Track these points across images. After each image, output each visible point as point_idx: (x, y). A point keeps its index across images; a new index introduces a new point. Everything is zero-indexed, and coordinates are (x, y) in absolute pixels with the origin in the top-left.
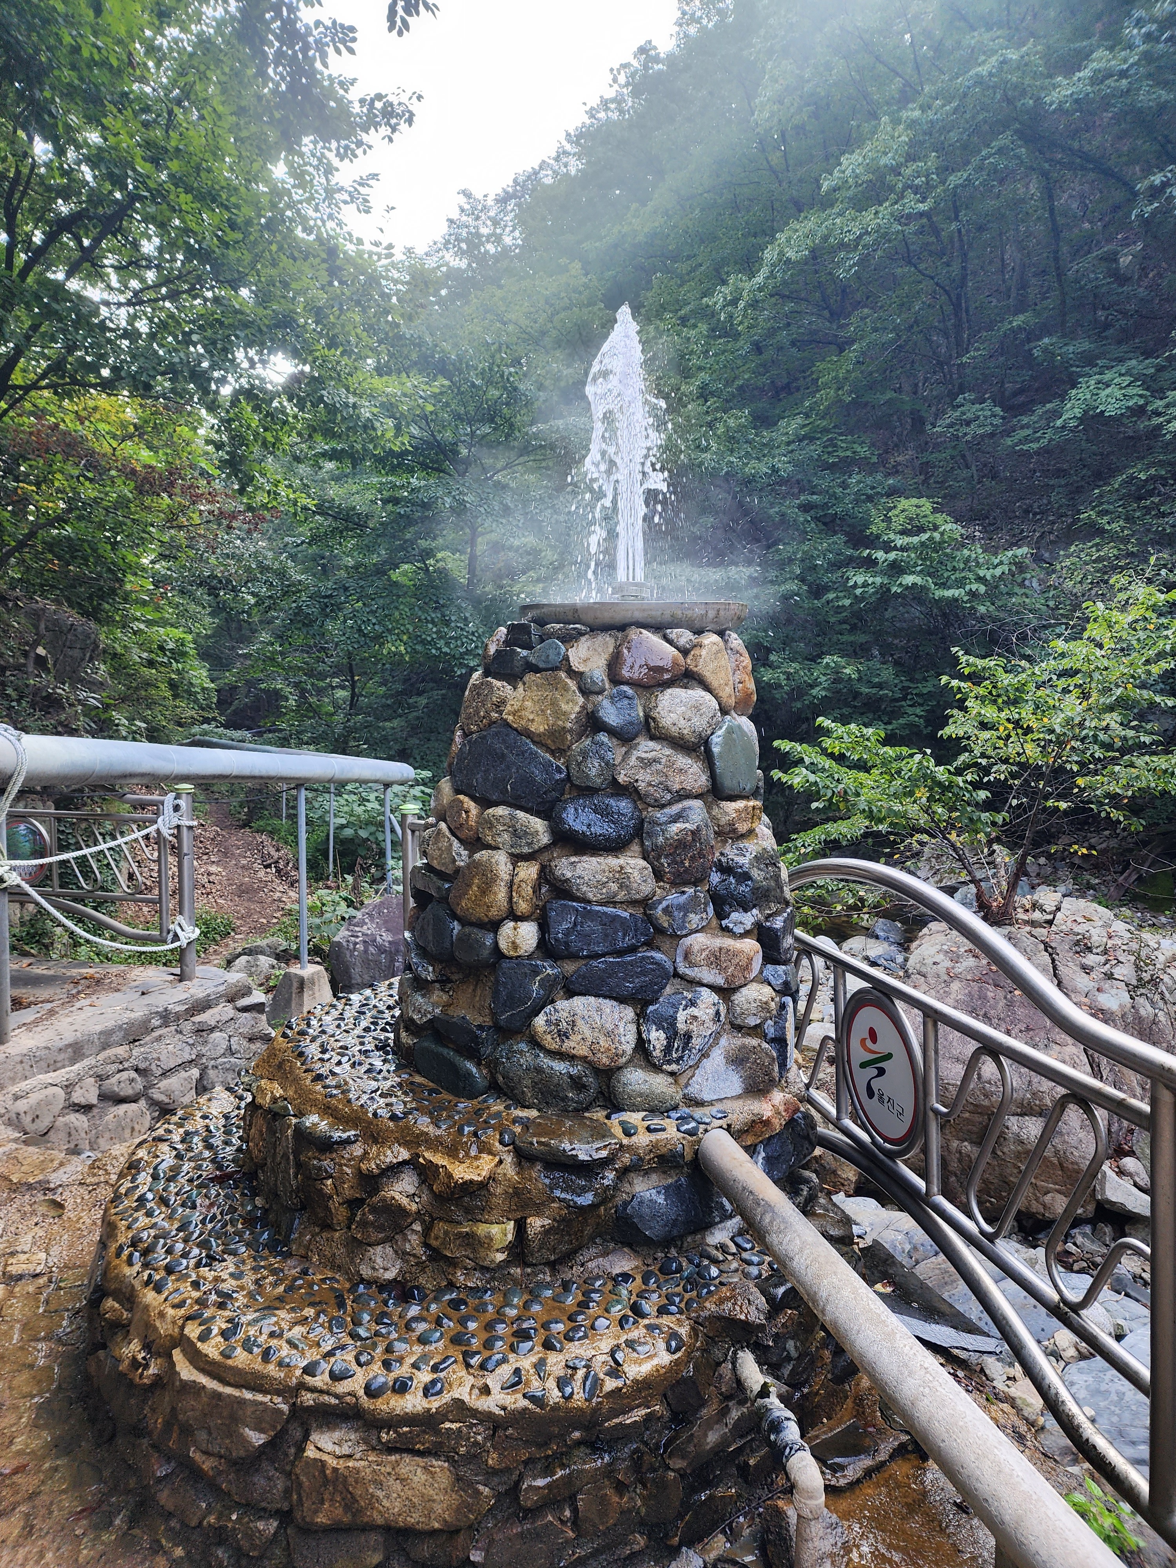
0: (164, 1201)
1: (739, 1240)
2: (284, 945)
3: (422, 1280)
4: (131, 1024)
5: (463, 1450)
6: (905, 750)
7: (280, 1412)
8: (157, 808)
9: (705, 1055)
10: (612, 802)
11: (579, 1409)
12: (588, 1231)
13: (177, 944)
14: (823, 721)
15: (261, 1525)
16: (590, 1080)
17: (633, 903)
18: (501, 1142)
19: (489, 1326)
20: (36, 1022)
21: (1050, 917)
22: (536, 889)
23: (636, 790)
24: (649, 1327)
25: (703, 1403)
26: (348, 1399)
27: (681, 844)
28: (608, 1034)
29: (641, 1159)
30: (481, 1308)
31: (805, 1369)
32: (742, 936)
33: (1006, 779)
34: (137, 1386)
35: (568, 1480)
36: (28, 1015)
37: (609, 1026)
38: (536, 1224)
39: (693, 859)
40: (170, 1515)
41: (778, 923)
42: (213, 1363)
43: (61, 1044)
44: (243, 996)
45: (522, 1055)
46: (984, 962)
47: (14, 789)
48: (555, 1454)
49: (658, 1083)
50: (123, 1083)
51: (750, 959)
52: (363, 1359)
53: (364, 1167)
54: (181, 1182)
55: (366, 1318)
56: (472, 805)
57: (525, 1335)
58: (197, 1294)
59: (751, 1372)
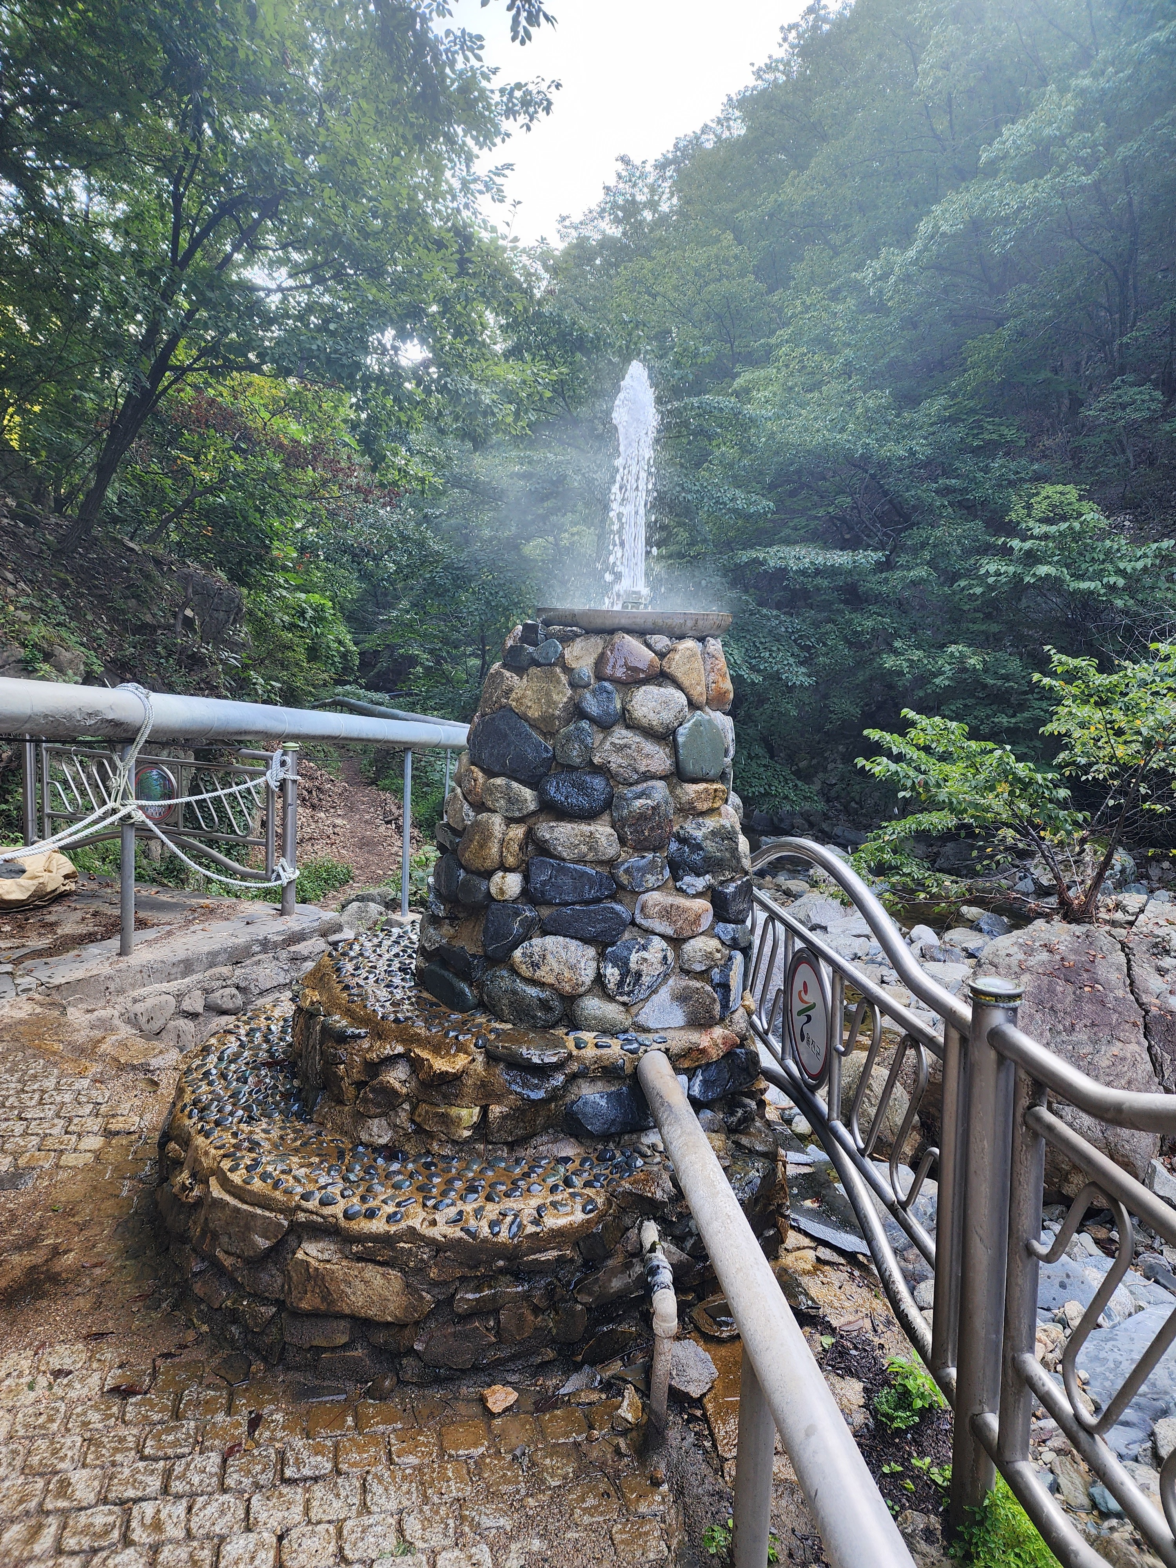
0: (223, 1076)
2: (392, 894)
3: (406, 1147)
4: (235, 948)
5: (412, 1264)
6: (990, 745)
7: (281, 1226)
8: (265, 762)
9: (655, 992)
10: (587, 778)
11: (504, 1244)
12: (540, 1121)
13: (279, 883)
14: (909, 713)
15: (263, 1310)
16: (556, 1004)
17: (601, 863)
18: (476, 1045)
19: (449, 1182)
20: (156, 940)
21: (1132, 918)
22: (523, 846)
23: (608, 770)
24: (573, 1194)
25: (610, 1256)
26: (331, 1219)
27: (642, 817)
28: (572, 968)
29: (587, 1068)
30: (447, 1169)
32: (695, 896)
33: (1105, 779)
34: (185, 1204)
35: (494, 1298)
36: (149, 934)
37: (573, 961)
38: (496, 1110)
39: (652, 829)
40: (201, 1300)
41: (732, 888)
42: (237, 1187)
43: (175, 960)
44: (335, 932)
45: (504, 980)
46: (1058, 957)
47: (141, 739)
48: (483, 1276)
49: (611, 1011)
50: (225, 997)
51: (700, 916)
52: (346, 1193)
53: (368, 1056)
54: (240, 1064)
55: (358, 1168)
56: (480, 775)
57: (474, 1190)
58: (234, 1141)
59: (650, 1234)
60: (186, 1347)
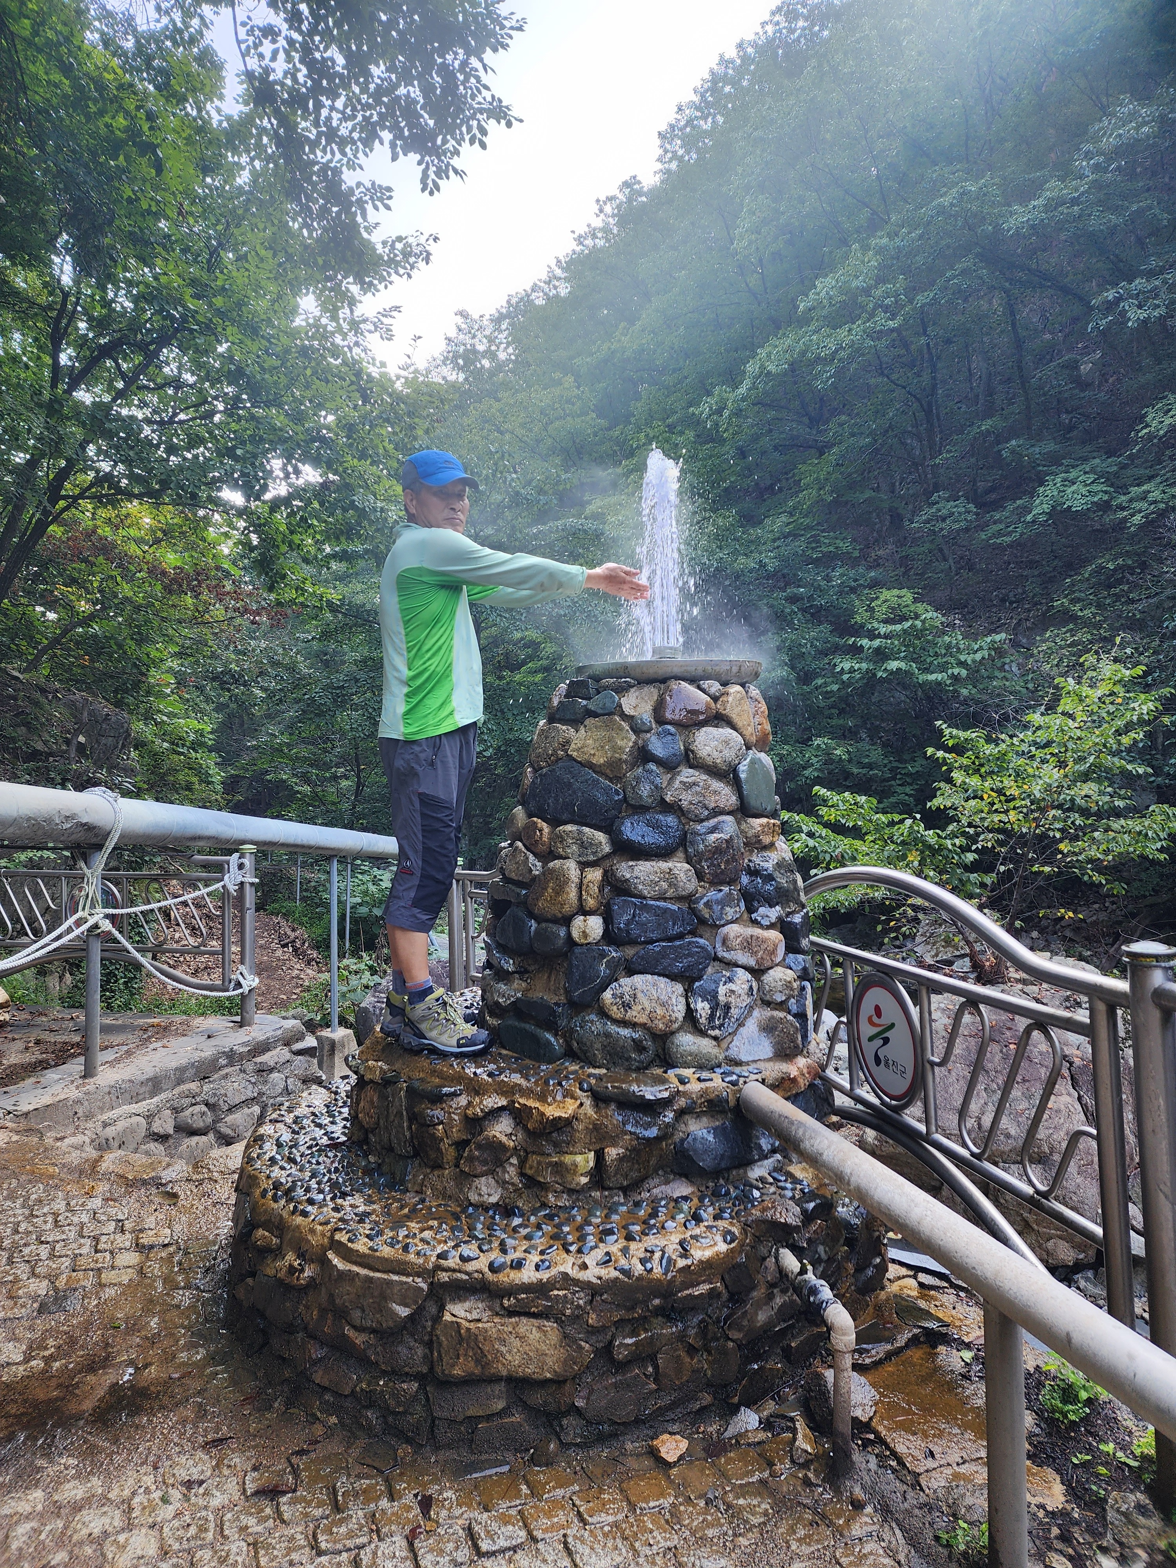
0: (292, 1160)
1: (775, 1175)
2: (311, 1016)
3: (520, 1204)
4: (201, 1063)
5: (568, 1312)
6: (897, 817)
7: (422, 1290)
8: (223, 867)
9: (741, 1025)
10: (661, 817)
11: (659, 1280)
12: (653, 1161)
13: (240, 991)
14: (819, 791)
15: (405, 1386)
16: (649, 1043)
17: (680, 899)
18: (581, 1089)
19: (580, 1228)
20: (118, 1060)
22: (601, 889)
23: (680, 808)
24: (709, 1228)
25: (753, 1288)
26: (476, 1275)
27: (718, 850)
29: (694, 1103)
30: (570, 1220)
31: (833, 1273)
32: (768, 928)
33: (993, 847)
34: (294, 1287)
35: (651, 1340)
36: (109, 1055)
37: (664, 998)
38: (612, 1153)
39: (727, 862)
40: (326, 1389)
41: (797, 919)
42: (364, 1255)
43: (143, 1078)
44: (297, 1041)
45: (595, 1024)
47: (110, 844)
48: (641, 1317)
49: (705, 1045)
50: (195, 1115)
51: (776, 946)
52: (485, 1248)
53: (469, 1112)
54: (302, 1149)
55: (479, 1226)
56: (545, 825)
57: (610, 1232)
58: (338, 1215)
59: (790, 1261)
60: (317, 1442)
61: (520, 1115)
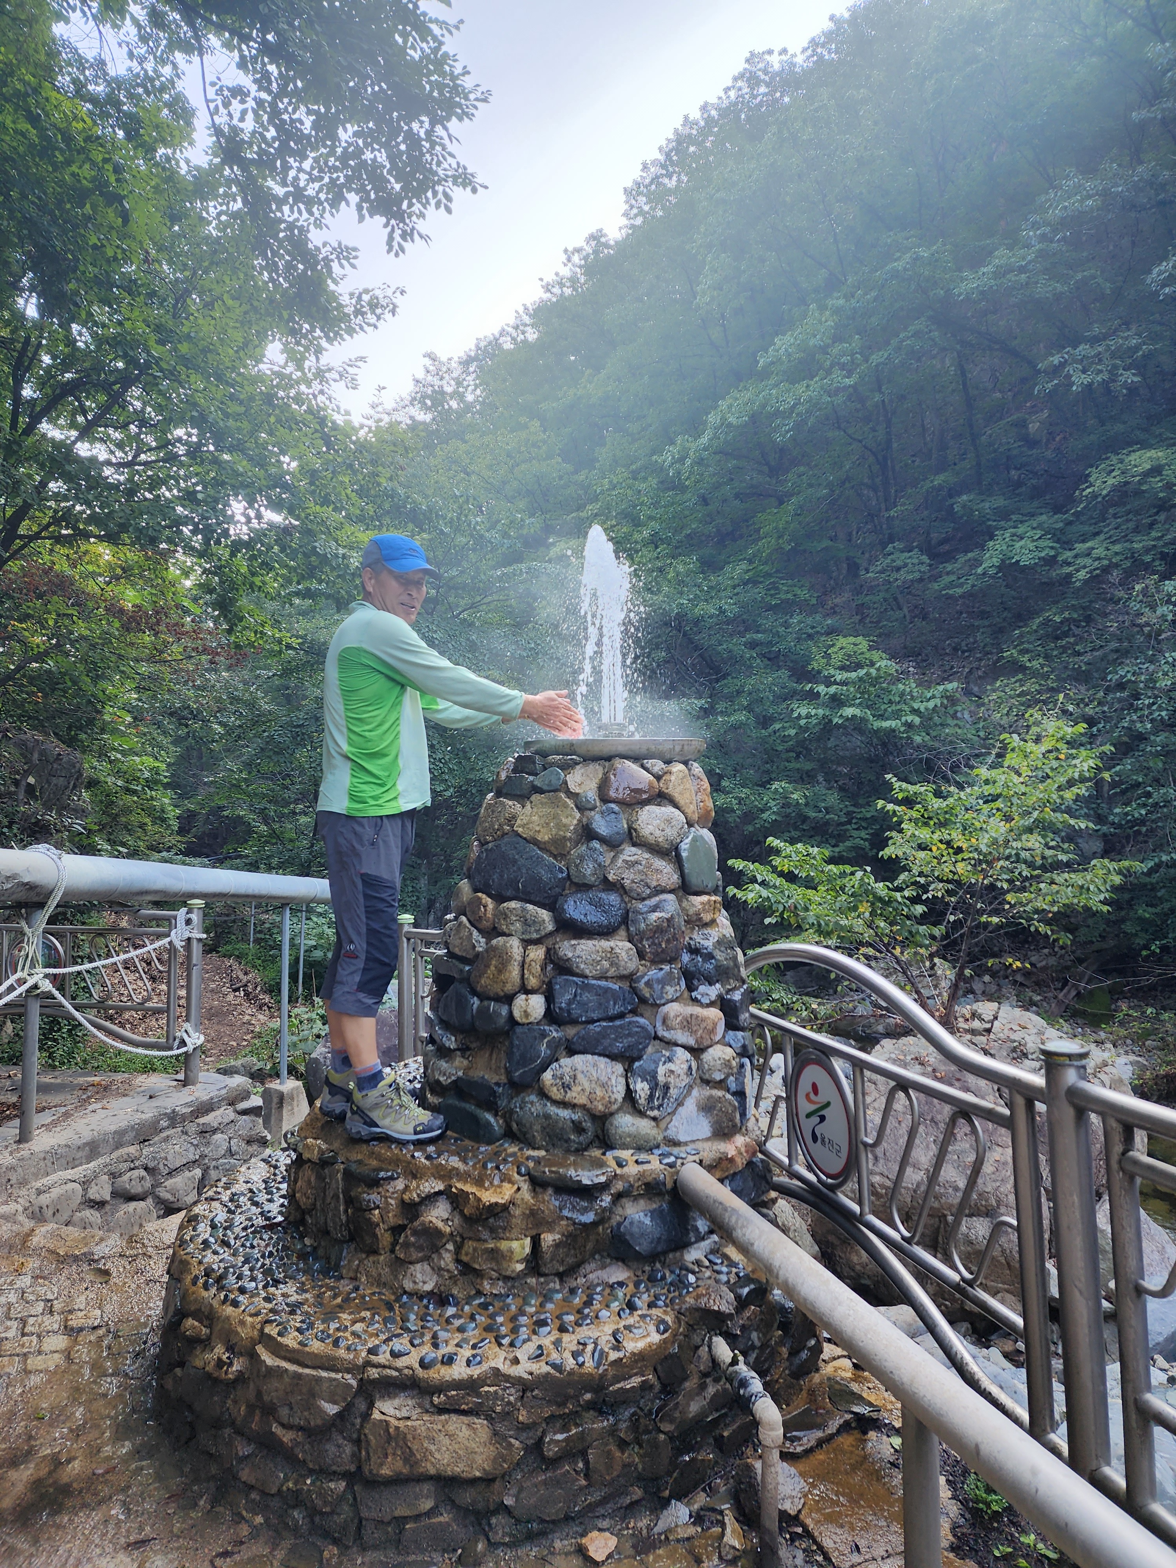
0: (225, 1244)
1: (711, 1257)
2: (260, 1065)
3: (455, 1292)
4: (142, 1125)
5: (499, 1409)
6: (848, 869)
7: (351, 1386)
8: (170, 922)
9: (680, 1104)
10: (603, 895)
11: (591, 1374)
12: (590, 1246)
13: (184, 1049)
14: (773, 841)
15: (332, 1485)
16: (588, 1125)
17: (621, 978)
18: (519, 1173)
19: (514, 1319)
20: (55, 1124)
21: (988, 1026)
22: (543, 968)
23: (623, 886)
24: (643, 1317)
25: (686, 1378)
26: (406, 1371)
27: (659, 930)
28: (603, 1086)
29: (632, 1186)
30: (505, 1308)
31: (767, 1359)
32: (708, 1006)
33: (943, 896)
34: (221, 1381)
35: (581, 1436)
36: (46, 1118)
37: (604, 1079)
38: (549, 1239)
39: (668, 941)
40: (252, 1487)
41: (737, 996)
42: (294, 1351)
43: (80, 1143)
44: (243, 1099)
45: (533, 1105)
46: (930, 1069)
47: (53, 903)
48: (572, 1413)
49: (644, 1126)
50: (134, 1181)
51: (715, 1025)
52: (416, 1342)
53: (406, 1197)
54: (237, 1230)
55: (413, 1317)
56: (489, 900)
57: (543, 1323)
58: (270, 1306)
59: (723, 1350)
60: (242, 1543)
61: (457, 1200)
